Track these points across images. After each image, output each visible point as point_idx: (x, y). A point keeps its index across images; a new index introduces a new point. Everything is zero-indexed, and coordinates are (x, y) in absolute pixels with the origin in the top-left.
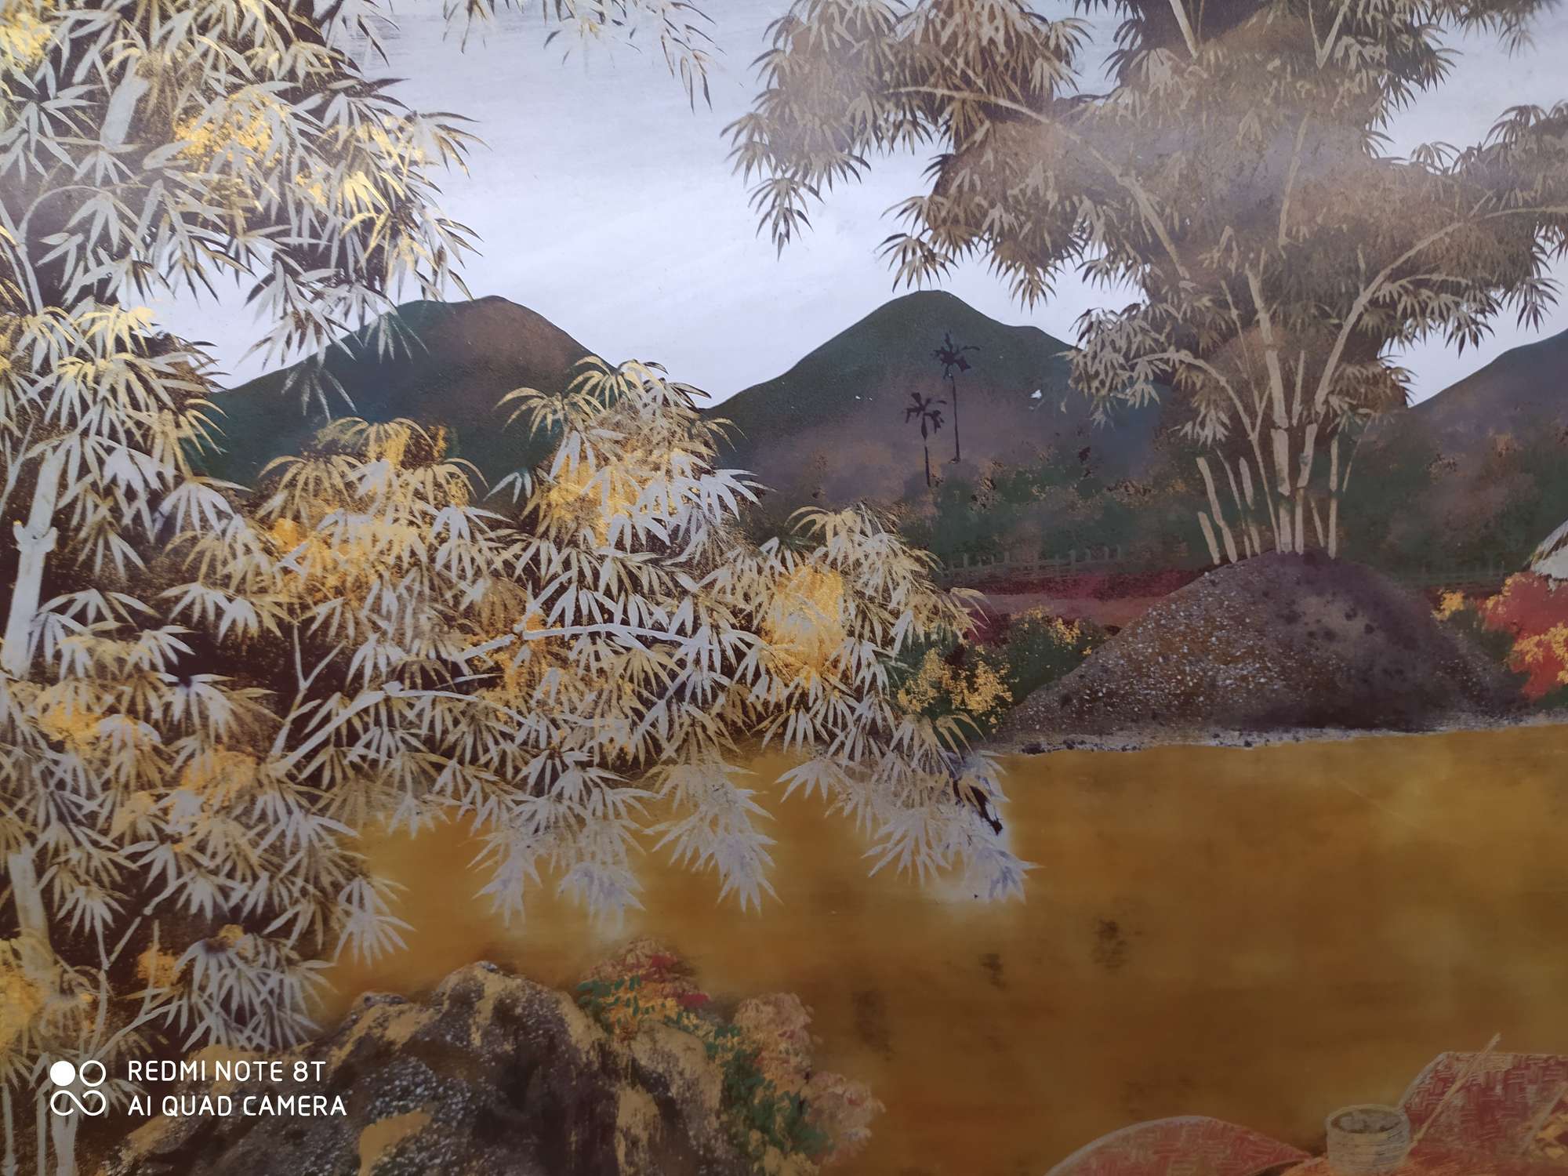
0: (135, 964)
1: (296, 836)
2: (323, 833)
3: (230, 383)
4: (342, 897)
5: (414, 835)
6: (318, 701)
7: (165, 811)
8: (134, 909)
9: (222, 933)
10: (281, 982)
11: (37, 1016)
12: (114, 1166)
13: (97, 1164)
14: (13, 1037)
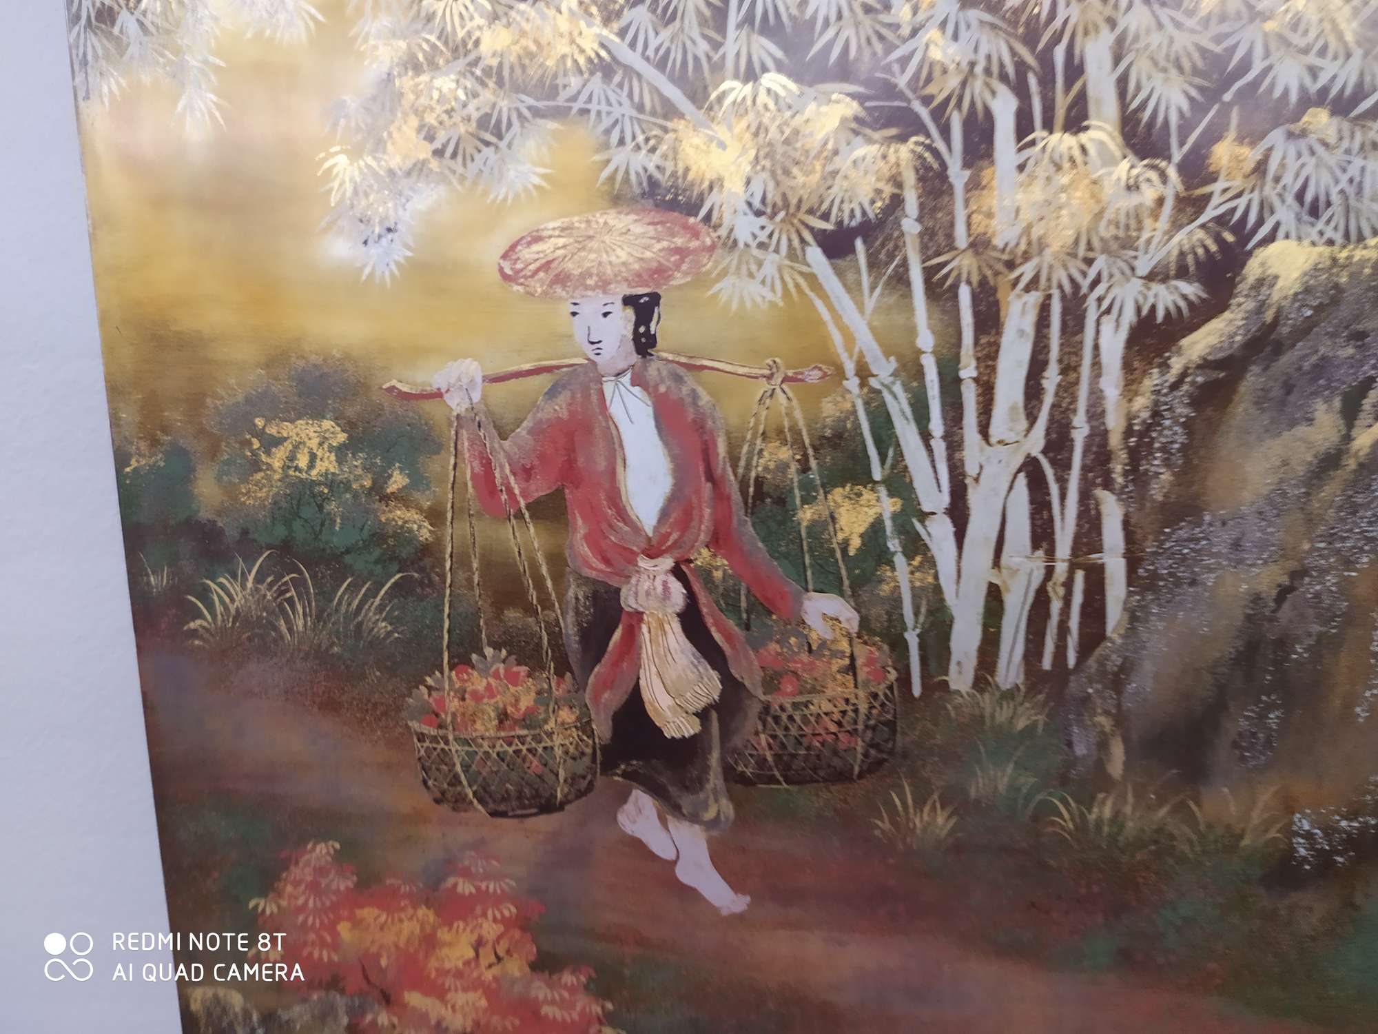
0: (1207, 157)
8: (1214, 95)
9: (1306, 118)
10: (1363, 169)
11: (1099, 215)
12: (1162, 374)
13: (1145, 373)
14: (1070, 241)
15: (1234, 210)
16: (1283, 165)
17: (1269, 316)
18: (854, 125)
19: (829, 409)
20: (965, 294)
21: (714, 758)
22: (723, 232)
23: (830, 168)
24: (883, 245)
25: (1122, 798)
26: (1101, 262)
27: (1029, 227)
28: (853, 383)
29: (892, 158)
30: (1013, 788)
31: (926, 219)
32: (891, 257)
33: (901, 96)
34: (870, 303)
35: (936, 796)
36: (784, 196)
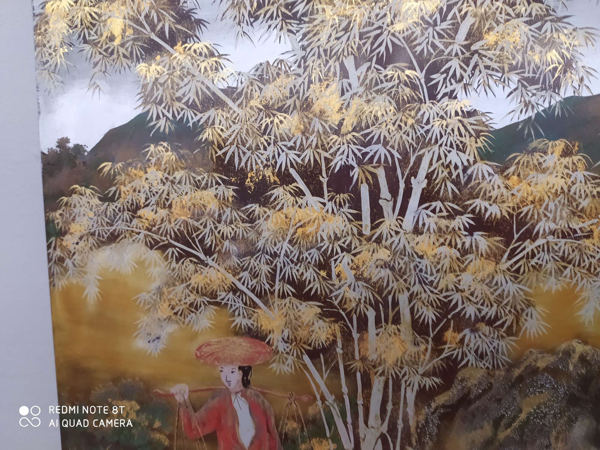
0: (443, 335)
1: (509, 291)
2: (519, 290)
3: (497, 127)
4: (524, 315)
5: (553, 292)
6: (521, 242)
7: (459, 281)
8: (444, 315)
9: (477, 326)
10: (498, 344)
11: (404, 353)
12: (429, 409)
13: (423, 407)
14: (395, 360)
15: (453, 355)
16: (470, 341)
17: (466, 391)
18: (319, 316)
19: (311, 411)
20: (358, 375)
22: (274, 347)
23: (311, 329)
24: (330, 356)
26: (406, 368)
27: (381, 354)
28: (319, 402)
29: (333, 328)
31: (345, 349)
32: (332, 360)
33: (336, 307)
34: (325, 376)
36: (295, 337)
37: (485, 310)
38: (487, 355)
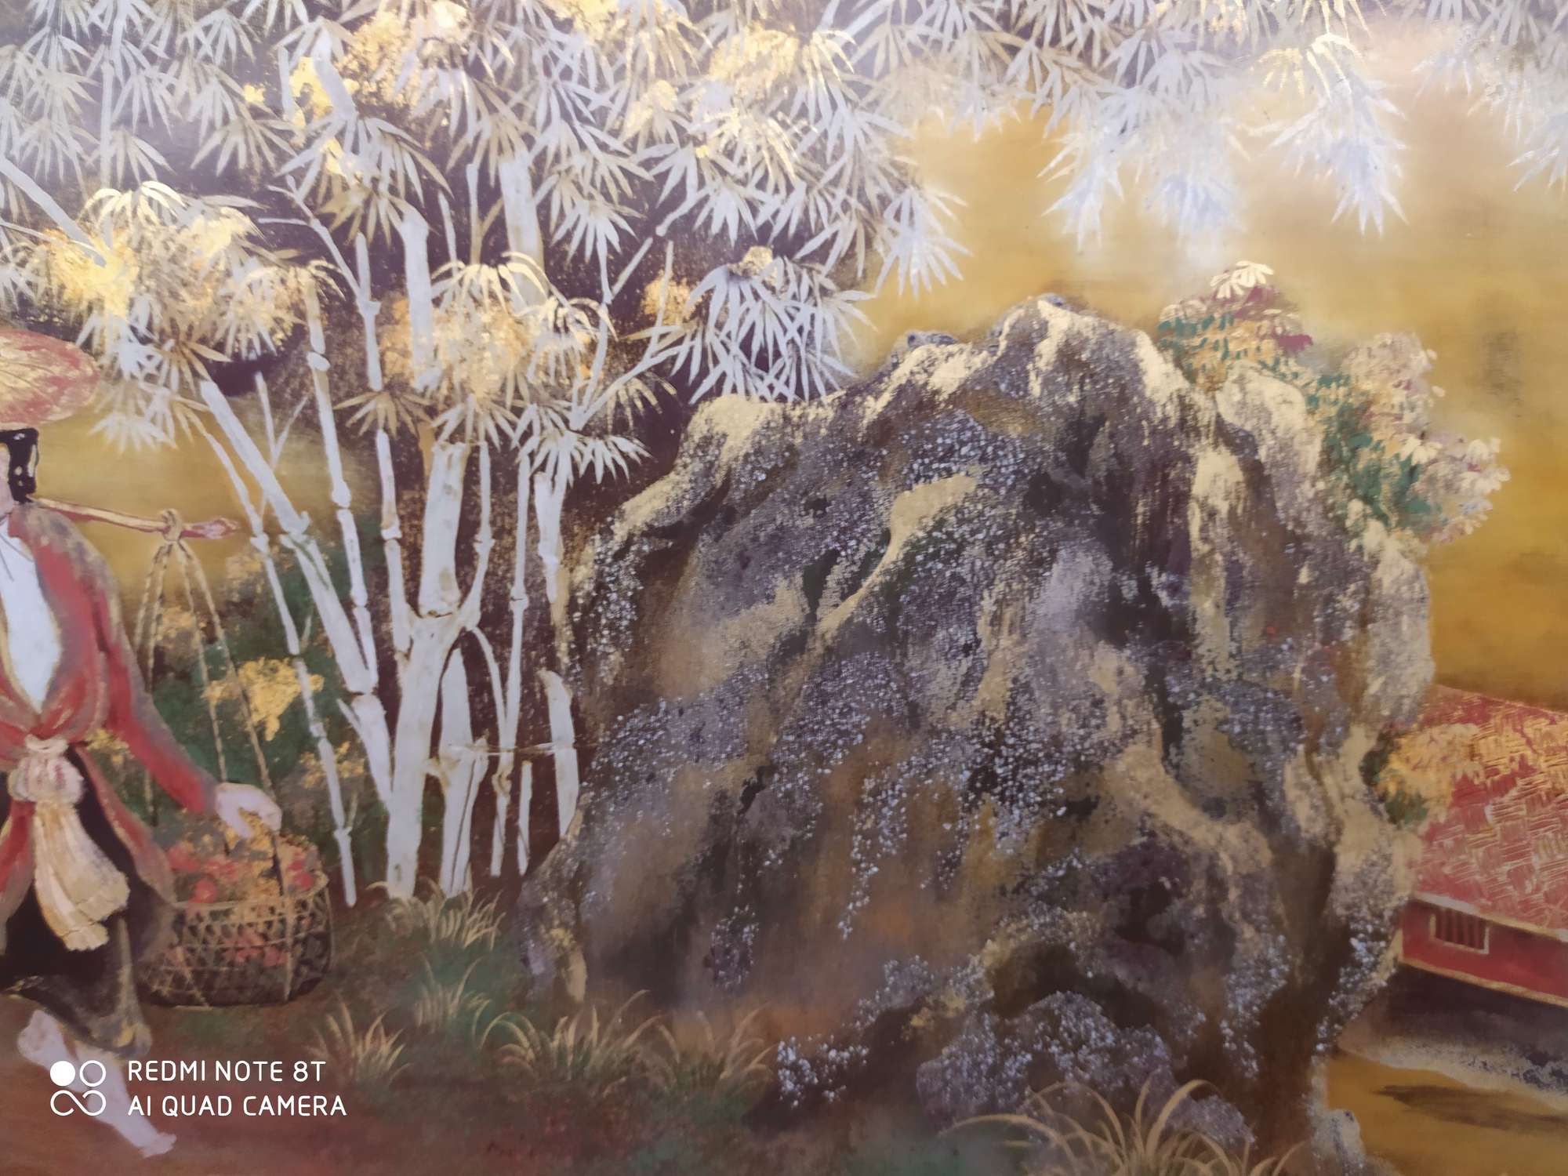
0: (642, 297)
1: (841, 137)
2: (871, 132)
4: (889, 213)
5: (977, 138)
7: (689, 106)
8: (646, 228)
9: (748, 258)
10: (813, 317)
11: (526, 360)
12: (605, 541)
13: (586, 539)
14: (497, 387)
15: (674, 359)
16: (725, 310)
17: (718, 479)
18: (247, 244)
19: (236, 570)
20: (382, 443)
21: (125, 974)
22: (105, 361)
23: (222, 292)
24: (287, 383)
25: (585, 1024)
26: (531, 413)
27: (450, 368)
28: (261, 541)
29: (292, 283)
30: (464, 1011)
31: (334, 355)
32: (297, 396)
33: (298, 213)
34: (276, 449)
35: (378, 1021)
36: (172, 321)
37: (770, 203)
38: (777, 354)
